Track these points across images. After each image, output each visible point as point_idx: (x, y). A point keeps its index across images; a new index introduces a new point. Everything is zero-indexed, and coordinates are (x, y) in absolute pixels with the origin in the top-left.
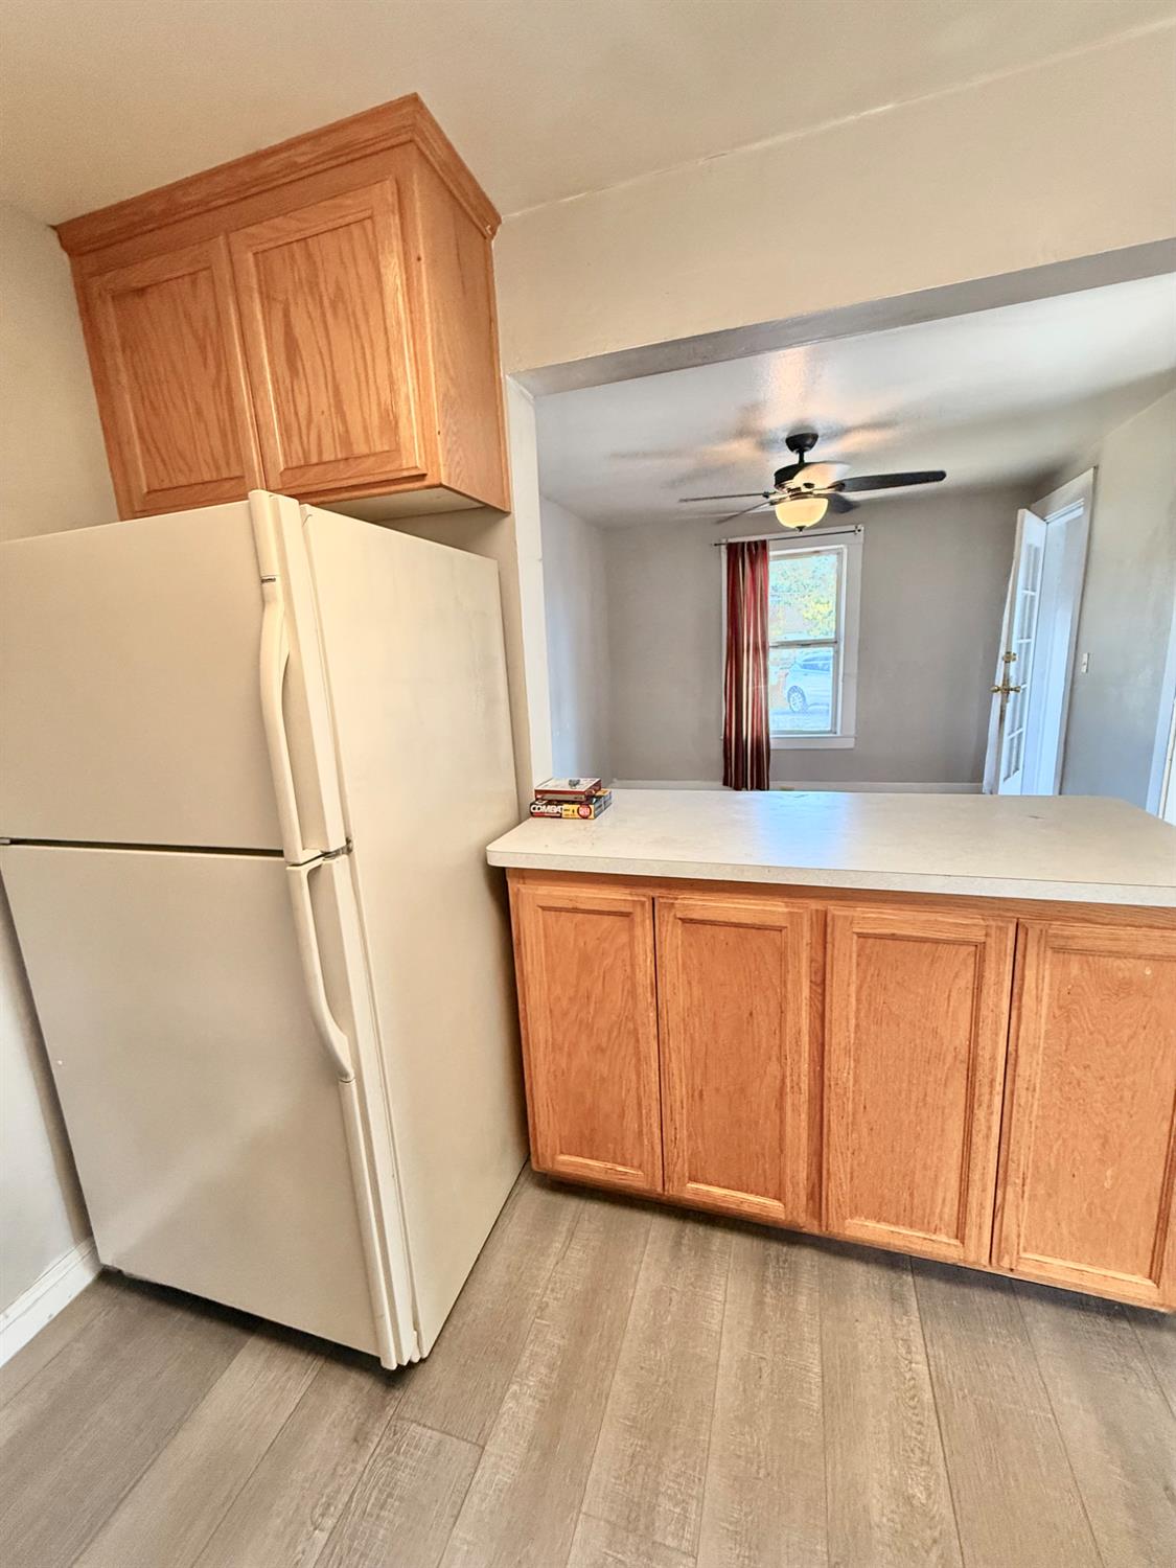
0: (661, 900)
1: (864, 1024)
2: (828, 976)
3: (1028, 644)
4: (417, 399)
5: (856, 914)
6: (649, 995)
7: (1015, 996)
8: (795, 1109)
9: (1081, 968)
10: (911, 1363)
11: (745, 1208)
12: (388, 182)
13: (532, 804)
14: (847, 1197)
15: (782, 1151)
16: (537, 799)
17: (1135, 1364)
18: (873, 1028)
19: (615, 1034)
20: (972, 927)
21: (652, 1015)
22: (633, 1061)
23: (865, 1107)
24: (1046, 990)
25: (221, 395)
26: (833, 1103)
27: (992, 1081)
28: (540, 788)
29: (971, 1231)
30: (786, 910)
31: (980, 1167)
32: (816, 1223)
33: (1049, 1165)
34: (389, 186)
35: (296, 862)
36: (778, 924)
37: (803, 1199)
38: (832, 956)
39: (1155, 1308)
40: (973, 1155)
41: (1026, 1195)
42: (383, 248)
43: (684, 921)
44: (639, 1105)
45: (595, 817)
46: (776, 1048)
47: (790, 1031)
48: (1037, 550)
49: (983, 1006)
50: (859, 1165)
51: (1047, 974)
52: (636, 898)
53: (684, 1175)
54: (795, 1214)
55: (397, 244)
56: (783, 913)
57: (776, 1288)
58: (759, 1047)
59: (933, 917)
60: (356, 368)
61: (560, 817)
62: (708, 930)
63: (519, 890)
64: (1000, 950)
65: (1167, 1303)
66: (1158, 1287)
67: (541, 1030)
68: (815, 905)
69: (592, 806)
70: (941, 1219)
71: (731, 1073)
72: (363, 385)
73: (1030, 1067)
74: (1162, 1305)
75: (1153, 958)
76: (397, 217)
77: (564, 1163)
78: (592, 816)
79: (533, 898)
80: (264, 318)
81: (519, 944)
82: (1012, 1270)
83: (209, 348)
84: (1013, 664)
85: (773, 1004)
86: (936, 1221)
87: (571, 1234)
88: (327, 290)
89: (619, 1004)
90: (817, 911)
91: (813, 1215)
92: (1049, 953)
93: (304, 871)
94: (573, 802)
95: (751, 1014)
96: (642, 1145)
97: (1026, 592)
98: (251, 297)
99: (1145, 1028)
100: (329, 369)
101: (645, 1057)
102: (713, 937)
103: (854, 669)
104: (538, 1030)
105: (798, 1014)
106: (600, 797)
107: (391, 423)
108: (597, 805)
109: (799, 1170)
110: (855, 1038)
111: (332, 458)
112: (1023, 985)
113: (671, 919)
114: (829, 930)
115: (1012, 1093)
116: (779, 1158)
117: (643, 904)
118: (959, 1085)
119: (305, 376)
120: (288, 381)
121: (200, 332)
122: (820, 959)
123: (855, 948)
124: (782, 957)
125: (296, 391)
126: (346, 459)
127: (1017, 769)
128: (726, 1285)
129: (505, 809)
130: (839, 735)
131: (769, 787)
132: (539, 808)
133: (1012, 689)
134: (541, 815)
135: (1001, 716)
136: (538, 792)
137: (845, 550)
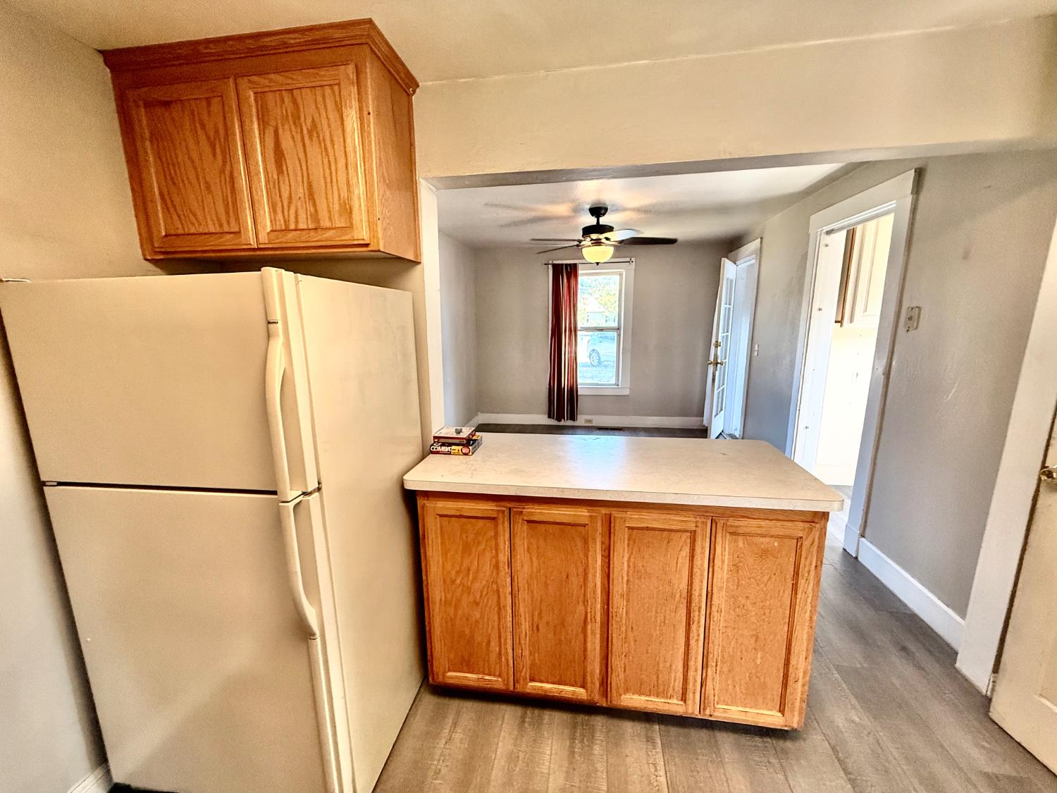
0: (515, 510)
1: (631, 579)
2: (612, 552)
3: (727, 336)
4: (365, 198)
5: (627, 516)
6: (507, 567)
7: (711, 561)
8: (593, 632)
9: (744, 543)
10: (657, 776)
11: (563, 694)
12: (350, 66)
13: (431, 446)
14: (622, 681)
15: (585, 658)
16: (435, 442)
17: (773, 760)
18: (636, 581)
19: (485, 593)
20: (690, 522)
21: (509, 580)
22: (496, 609)
23: (632, 628)
24: (727, 557)
25: (225, 179)
26: (614, 626)
27: (700, 608)
28: (436, 435)
29: (689, 695)
30: (588, 514)
31: (693, 659)
32: (604, 699)
33: (729, 653)
34: (351, 69)
35: (285, 500)
36: (583, 523)
37: (597, 684)
38: (614, 541)
39: (783, 728)
40: (690, 651)
41: (718, 672)
42: (346, 104)
43: (528, 522)
44: (500, 637)
45: (473, 454)
46: (582, 596)
47: (590, 585)
48: (731, 281)
49: (695, 566)
50: (629, 661)
51: (727, 546)
52: (498, 509)
53: (526, 678)
54: (592, 695)
55: (355, 104)
56: (587, 516)
57: (582, 741)
58: (572, 596)
59: (669, 517)
60: (324, 174)
61: (450, 454)
62: (542, 527)
63: (424, 504)
64: (703, 534)
65: (787, 724)
66: (783, 716)
67: (437, 592)
68: (604, 511)
69: (471, 448)
70: (674, 690)
71: (556, 612)
72: (329, 184)
73: (719, 599)
74: (786, 726)
75: (777, 537)
76: (356, 87)
77: (451, 678)
78: (471, 454)
79: (434, 510)
80: (260, 134)
81: (424, 538)
82: (711, 715)
83: (217, 146)
84: (719, 348)
85: (581, 570)
86: (671, 691)
87: (455, 724)
88: (306, 124)
89: (488, 574)
90: (605, 514)
91: (603, 695)
92: (728, 534)
93: (291, 505)
94: (458, 445)
95: (567, 577)
96: (501, 661)
97: (726, 306)
98: (251, 121)
99: (775, 574)
100: (305, 172)
101: (504, 607)
102: (545, 530)
103: (629, 346)
104: (436, 593)
105: (594, 576)
106: (475, 440)
107: (347, 210)
108: (473, 446)
109: (595, 667)
110: (627, 587)
111: (305, 227)
112: (715, 553)
113: (521, 521)
114: (612, 525)
115: (710, 614)
116: (584, 662)
117: (503, 512)
118: (683, 611)
119: (288, 174)
120: (275, 177)
121: (212, 138)
122: (607, 542)
123: (626, 536)
124: (586, 542)
125: (281, 182)
126: (315, 229)
127: (722, 410)
128: (552, 744)
129: (414, 449)
130: (620, 386)
131: (577, 418)
132: (437, 448)
133: (719, 363)
134: (438, 452)
135: (713, 378)
136: (436, 437)
137: (624, 273)
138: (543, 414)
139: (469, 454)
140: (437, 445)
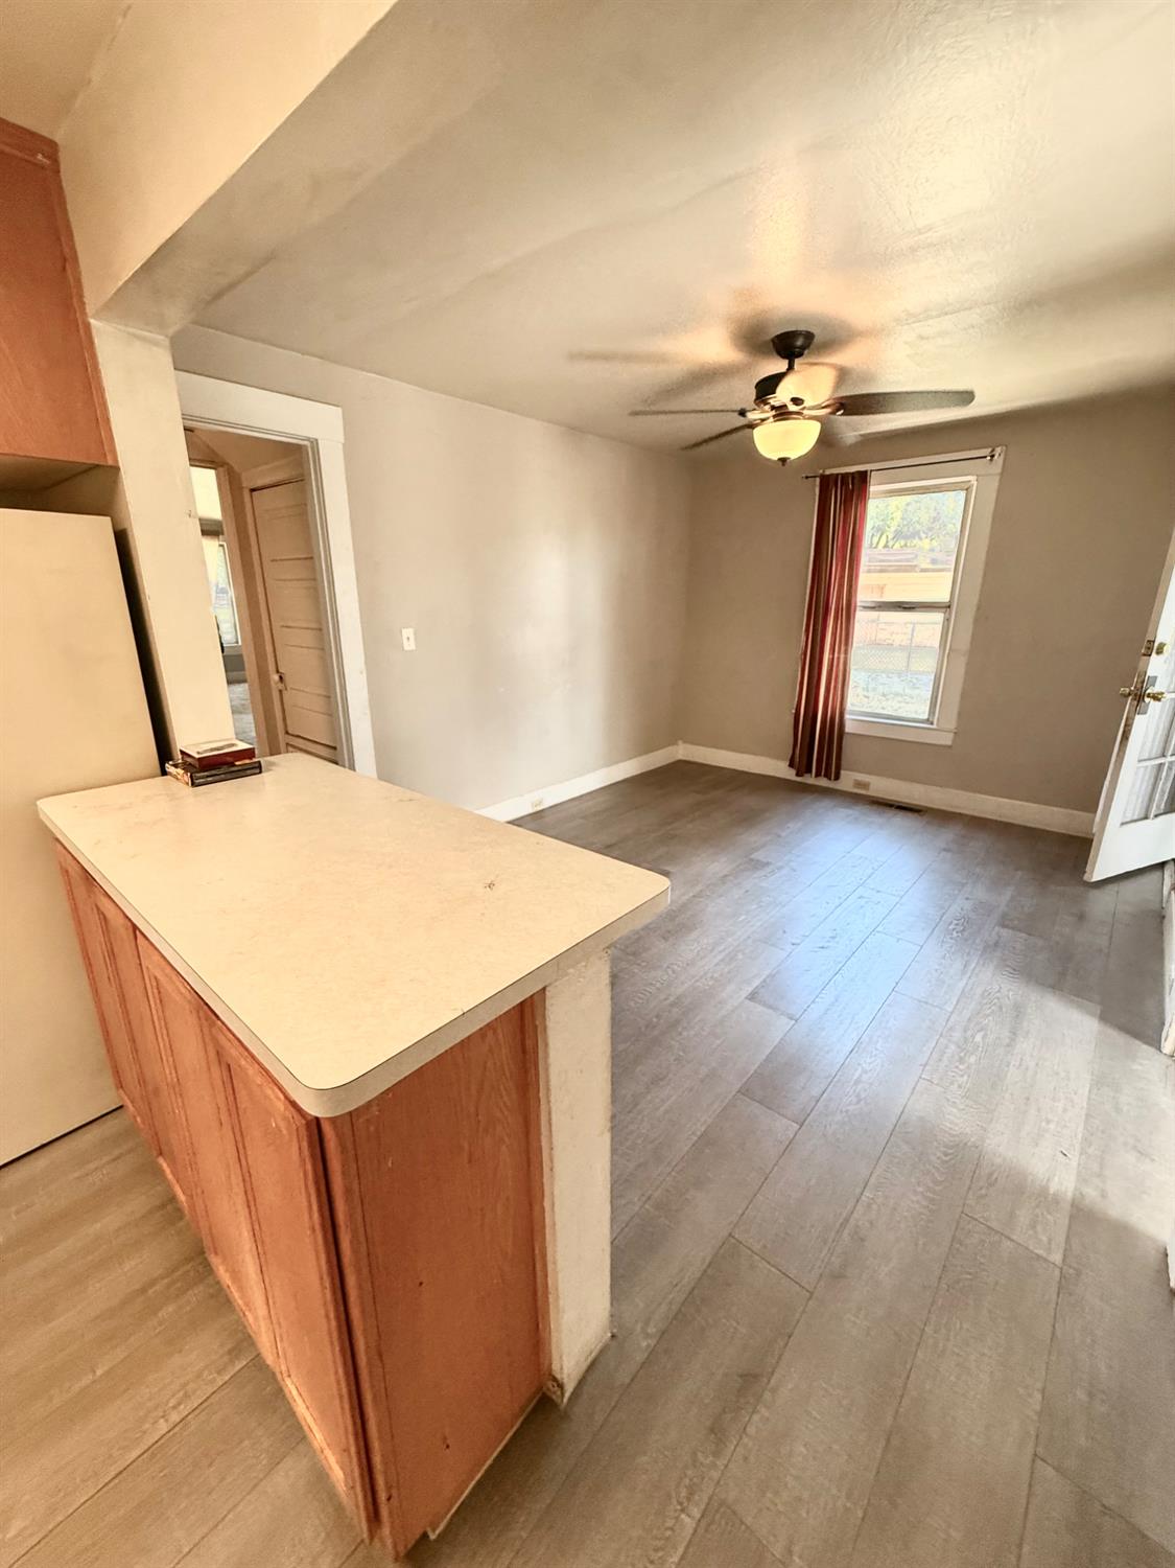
84: (1157, 660)
103: (966, 642)
130: (934, 726)
131: (837, 777)
132: (169, 768)
133: (1149, 696)
134: (170, 774)
135: (1124, 732)
136: (182, 752)
137: (976, 483)
138: (778, 757)
139: (187, 784)
140: (171, 763)
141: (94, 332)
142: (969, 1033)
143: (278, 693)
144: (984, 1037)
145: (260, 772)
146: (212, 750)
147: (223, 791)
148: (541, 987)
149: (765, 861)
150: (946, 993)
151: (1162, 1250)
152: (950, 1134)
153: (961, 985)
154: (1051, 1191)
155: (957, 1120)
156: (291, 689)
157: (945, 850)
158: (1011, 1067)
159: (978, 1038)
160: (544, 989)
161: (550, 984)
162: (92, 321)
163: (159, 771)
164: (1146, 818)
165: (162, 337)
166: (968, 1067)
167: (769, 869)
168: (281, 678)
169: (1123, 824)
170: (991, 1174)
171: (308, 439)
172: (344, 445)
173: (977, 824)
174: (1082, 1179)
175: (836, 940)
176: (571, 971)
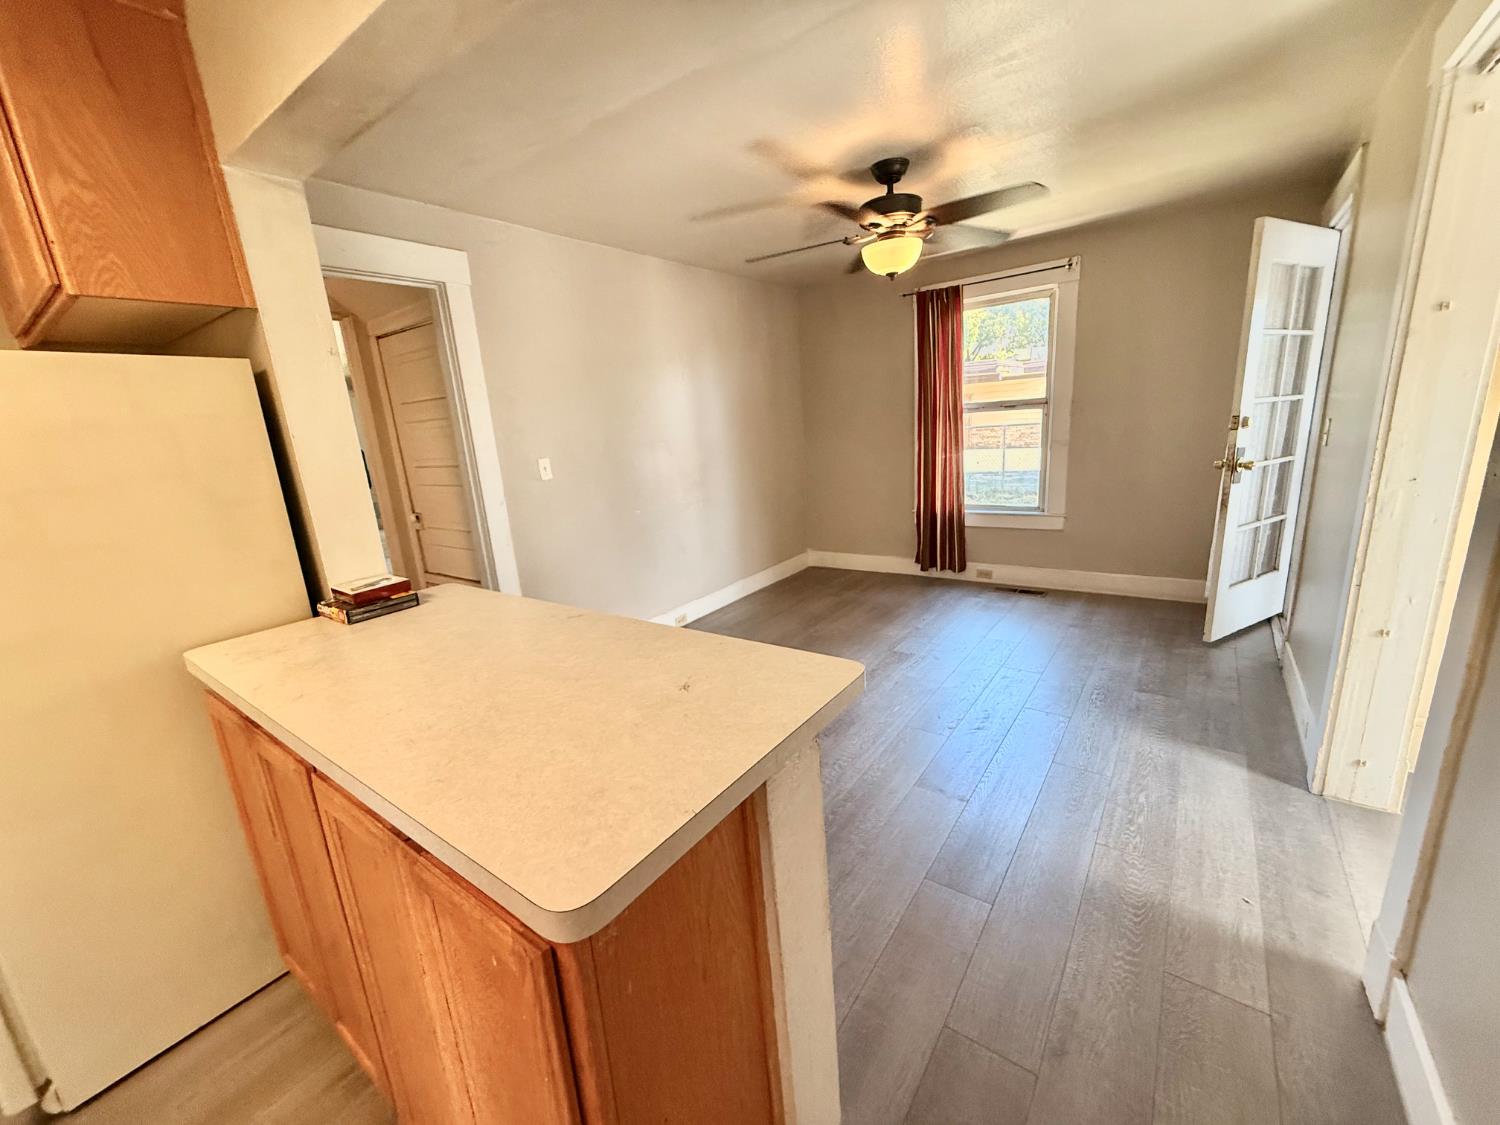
3: (1297, 402)
48: (1315, 271)
61: (332, 619)
84: (1243, 433)
103: (1065, 435)
127: (1272, 570)
130: (1046, 513)
131: (963, 568)
132: (321, 608)
133: (1240, 465)
134: (323, 614)
135: (1223, 500)
136: (334, 591)
137: (1057, 290)
138: (906, 556)
139: (344, 622)
140: (323, 603)
141: (227, 180)
142: (1133, 795)
143: (415, 533)
144: (1147, 797)
145: (418, 604)
146: (366, 586)
147: (383, 628)
148: (761, 782)
149: (908, 653)
150: (1102, 759)
151: (1358, 984)
152: (1136, 895)
153: (1115, 749)
154: (1243, 940)
155: (1140, 880)
156: (430, 528)
157: (1071, 626)
158: (1178, 823)
159: (1142, 799)
160: (764, 784)
161: (770, 778)
162: (225, 168)
163: (309, 612)
164: (1250, 578)
165: (298, 182)
166: (1139, 828)
167: (913, 660)
168: (417, 517)
169: (1231, 586)
170: (1184, 929)
171: (436, 283)
172: (472, 287)
173: (1095, 600)
174: (1268, 924)
175: (990, 720)
176: (787, 762)
